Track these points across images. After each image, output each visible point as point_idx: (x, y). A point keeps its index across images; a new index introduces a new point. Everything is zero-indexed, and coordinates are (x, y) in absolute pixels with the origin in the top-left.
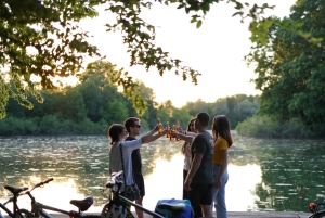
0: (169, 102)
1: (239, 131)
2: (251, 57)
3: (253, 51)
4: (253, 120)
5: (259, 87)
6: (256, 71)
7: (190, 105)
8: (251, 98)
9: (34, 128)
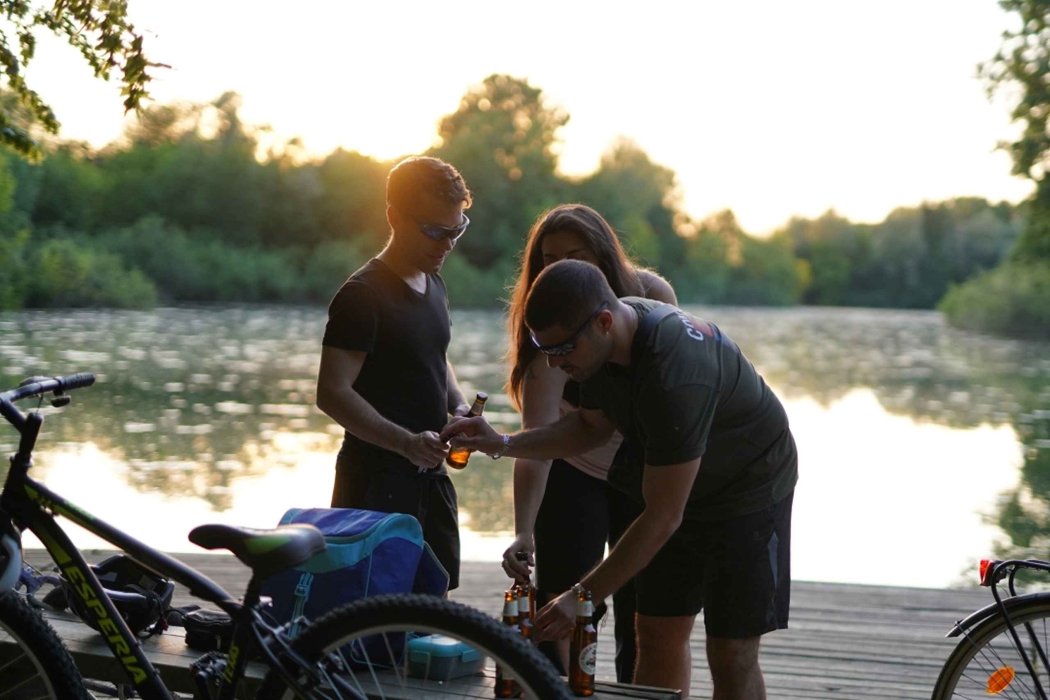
0: (727, 217)
1: (951, 313)
2: (1000, 68)
3: (1008, 48)
4: (999, 279)
5: (1023, 167)
6: (1018, 114)
7: (799, 227)
8: (1004, 211)
9: (286, 280)
